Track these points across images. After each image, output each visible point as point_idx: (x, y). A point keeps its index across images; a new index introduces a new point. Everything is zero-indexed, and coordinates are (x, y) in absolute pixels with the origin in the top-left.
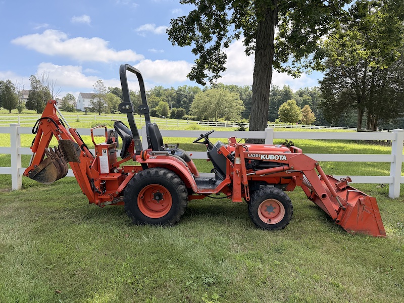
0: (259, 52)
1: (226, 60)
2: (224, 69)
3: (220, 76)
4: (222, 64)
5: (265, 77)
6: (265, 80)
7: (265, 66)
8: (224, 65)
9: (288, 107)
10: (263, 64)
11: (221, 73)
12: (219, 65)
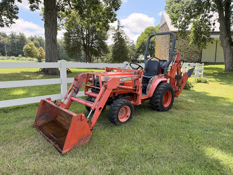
0: (49, 11)
1: (18, 11)
2: (17, 18)
3: (14, 23)
4: (15, 13)
5: (54, 28)
6: (54, 31)
7: (53, 22)
8: (16, 15)
9: (30, 47)
10: (52, 20)
11: (14, 20)
12: (13, 14)
